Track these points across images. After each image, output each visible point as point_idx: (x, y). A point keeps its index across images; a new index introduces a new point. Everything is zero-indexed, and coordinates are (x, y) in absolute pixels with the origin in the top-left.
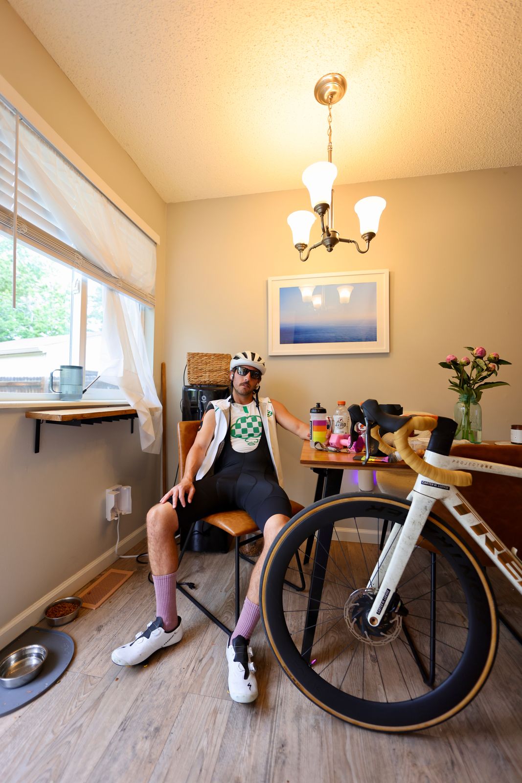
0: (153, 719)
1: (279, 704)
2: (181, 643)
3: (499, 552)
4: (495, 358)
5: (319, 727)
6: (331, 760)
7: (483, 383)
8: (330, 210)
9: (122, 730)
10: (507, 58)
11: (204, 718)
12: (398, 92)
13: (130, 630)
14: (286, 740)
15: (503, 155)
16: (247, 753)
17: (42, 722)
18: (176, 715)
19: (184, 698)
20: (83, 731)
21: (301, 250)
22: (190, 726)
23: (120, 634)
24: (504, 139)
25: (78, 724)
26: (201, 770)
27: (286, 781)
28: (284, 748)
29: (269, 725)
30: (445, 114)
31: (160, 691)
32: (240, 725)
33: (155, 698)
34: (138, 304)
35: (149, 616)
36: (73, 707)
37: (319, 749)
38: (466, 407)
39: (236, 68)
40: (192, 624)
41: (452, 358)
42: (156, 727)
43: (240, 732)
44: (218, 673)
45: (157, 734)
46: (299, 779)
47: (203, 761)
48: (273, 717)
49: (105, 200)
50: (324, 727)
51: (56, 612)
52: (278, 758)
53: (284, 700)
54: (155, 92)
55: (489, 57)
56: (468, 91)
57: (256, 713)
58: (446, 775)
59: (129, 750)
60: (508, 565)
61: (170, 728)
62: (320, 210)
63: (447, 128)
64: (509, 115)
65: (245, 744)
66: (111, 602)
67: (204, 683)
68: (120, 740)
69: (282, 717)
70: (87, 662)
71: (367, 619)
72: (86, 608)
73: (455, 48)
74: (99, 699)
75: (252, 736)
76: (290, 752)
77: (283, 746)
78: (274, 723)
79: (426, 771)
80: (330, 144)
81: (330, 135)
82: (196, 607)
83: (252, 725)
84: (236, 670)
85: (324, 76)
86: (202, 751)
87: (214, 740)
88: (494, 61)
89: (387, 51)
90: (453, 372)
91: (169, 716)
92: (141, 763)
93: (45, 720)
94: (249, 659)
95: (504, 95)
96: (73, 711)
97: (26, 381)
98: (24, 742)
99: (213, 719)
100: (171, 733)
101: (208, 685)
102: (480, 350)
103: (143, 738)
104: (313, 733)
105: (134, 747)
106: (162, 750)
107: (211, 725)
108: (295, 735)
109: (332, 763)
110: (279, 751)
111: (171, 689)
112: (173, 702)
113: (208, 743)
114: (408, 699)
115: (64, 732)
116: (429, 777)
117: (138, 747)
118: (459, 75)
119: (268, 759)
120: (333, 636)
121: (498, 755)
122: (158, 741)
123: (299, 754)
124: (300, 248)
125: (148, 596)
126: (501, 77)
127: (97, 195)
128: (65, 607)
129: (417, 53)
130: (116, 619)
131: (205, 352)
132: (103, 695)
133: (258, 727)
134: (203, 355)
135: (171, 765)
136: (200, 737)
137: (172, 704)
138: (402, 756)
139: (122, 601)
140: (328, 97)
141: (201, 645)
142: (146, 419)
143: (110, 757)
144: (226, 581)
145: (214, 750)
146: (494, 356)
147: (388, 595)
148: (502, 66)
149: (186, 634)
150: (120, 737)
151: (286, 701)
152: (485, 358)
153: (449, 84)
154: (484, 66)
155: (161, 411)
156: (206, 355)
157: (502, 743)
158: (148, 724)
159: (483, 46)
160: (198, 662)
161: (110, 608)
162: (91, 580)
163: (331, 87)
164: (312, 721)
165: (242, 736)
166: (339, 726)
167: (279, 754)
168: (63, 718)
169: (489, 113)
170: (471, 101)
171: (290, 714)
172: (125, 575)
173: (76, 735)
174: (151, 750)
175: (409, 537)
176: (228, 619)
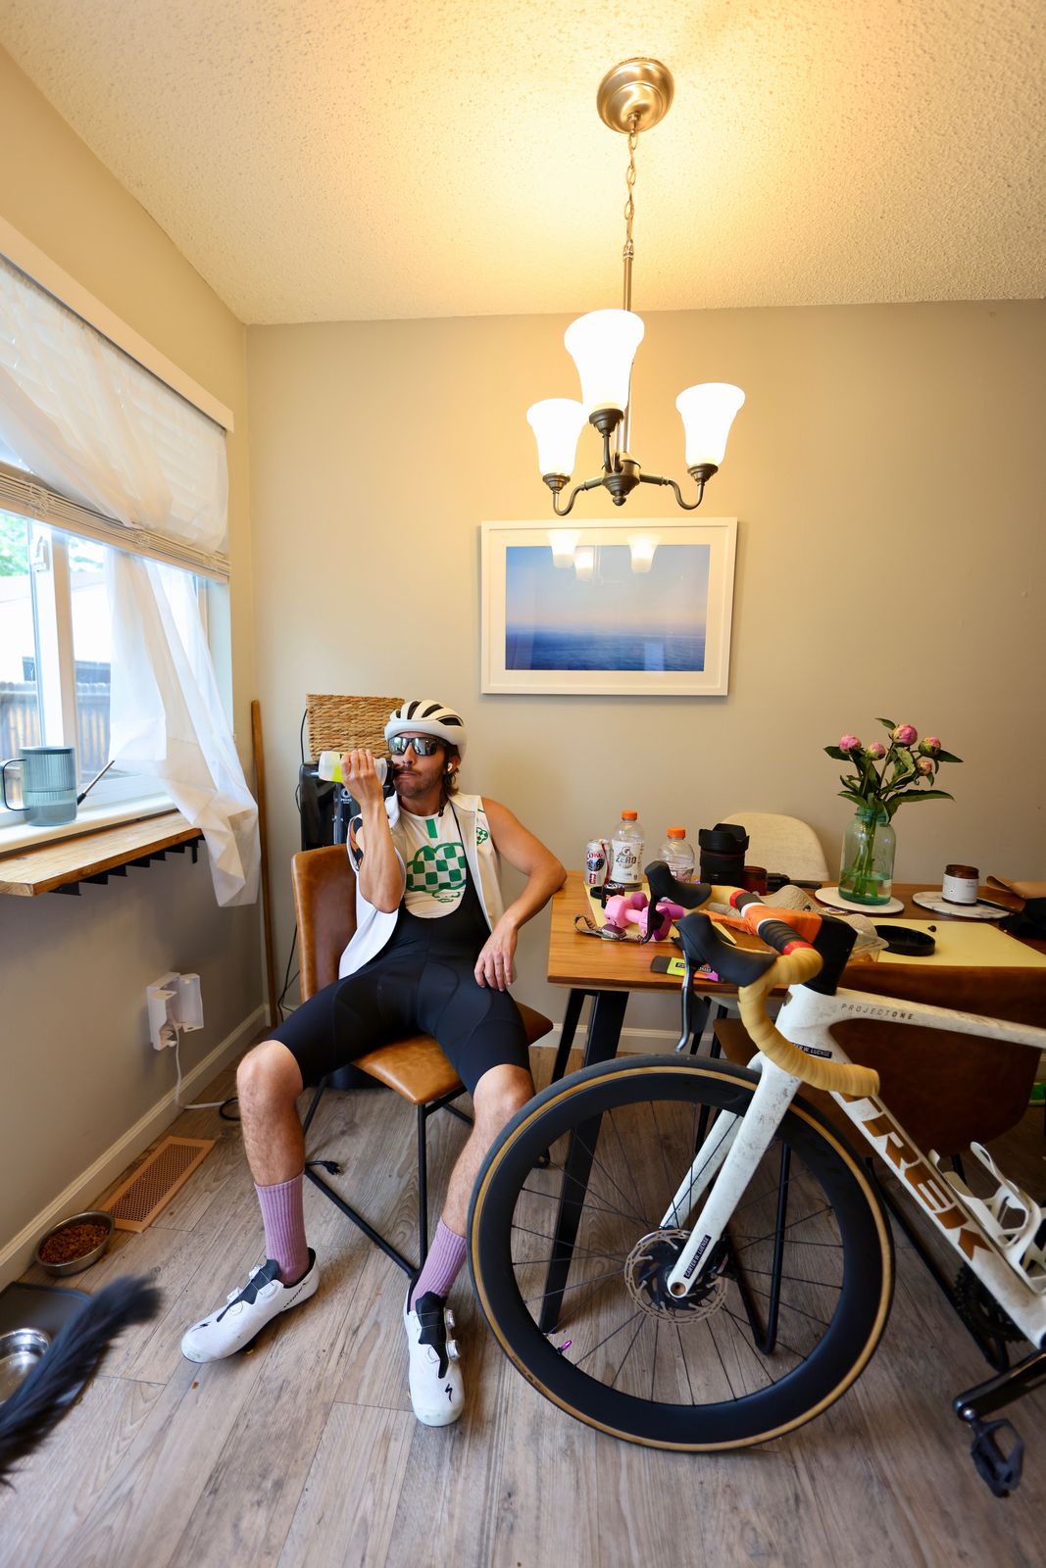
0: (270, 1464)
1: (503, 1412)
2: (317, 1297)
3: (909, 1166)
4: (933, 748)
5: (573, 1451)
6: (594, 1515)
7: (904, 790)
8: (622, 423)
9: (210, 1493)
10: (1036, 64)
11: (365, 1453)
12: (788, 119)
13: (214, 1274)
14: (514, 1483)
15: (993, 276)
16: (446, 1516)
17: (51, 1491)
18: (314, 1450)
19: (327, 1415)
20: (136, 1503)
21: (556, 489)
22: (341, 1472)
23: (195, 1286)
24: (1000, 241)
25: (125, 1488)
26: (363, 1560)
27: (516, 1564)
28: (512, 1499)
29: (485, 1458)
30: (886, 177)
31: (280, 1403)
32: (433, 1461)
33: (271, 1419)
34: (190, 577)
35: (251, 1241)
36: (113, 1454)
37: (572, 1494)
38: (867, 834)
39: (407, 21)
40: (335, 1252)
41: (851, 744)
42: (276, 1479)
43: (432, 1474)
44: (390, 1354)
45: (278, 1494)
46: (537, 1557)
47: (367, 1540)
48: (492, 1437)
49: (92, 337)
50: (581, 1450)
51: (61, 1246)
52: (502, 1520)
53: (510, 1402)
54: (201, 61)
55: (999, 58)
56: (943, 132)
57: (461, 1433)
58: (786, 1523)
59: (227, 1533)
60: (921, 1186)
61: (303, 1479)
62: (603, 424)
63: (887, 209)
64: (1019, 191)
65: (442, 1499)
66: (172, 1214)
67: (363, 1378)
68: (208, 1513)
69: (507, 1437)
70: (133, 1352)
71: (666, 1284)
72: (124, 1231)
73: (927, 27)
74: (163, 1431)
75: (454, 1481)
76: (522, 1507)
77: (510, 1495)
78: (494, 1451)
79: (754, 1518)
80: (629, 244)
81: (630, 218)
82: (343, 1214)
83: (454, 1457)
84: (423, 1358)
85: (621, 64)
86: (364, 1520)
87: (386, 1494)
88: (1009, 68)
89: (775, 18)
90: (849, 768)
91: (300, 1455)
92: (251, 1558)
93: (57, 1486)
94: (448, 1334)
95: (1016, 147)
96: (112, 1462)
98: (20, 1539)
99: (382, 1453)
100: (305, 1489)
101: (372, 1383)
102: (907, 731)
103: (252, 1505)
104: (564, 1463)
105: (236, 1526)
106: (290, 1527)
107: (380, 1466)
108: (531, 1470)
109: (595, 1521)
110: (503, 1505)
111: (302, 1397)
112: (307, 1423)
113: (374, 1504)
114: (728, 1399)
115: (98, 1506)
116: (759, 1530)
117: (244, 1524)
118: (927, 93)
119: (483, 1524)
120: (599, 1262)
121: (871, 1477)
122: (281, 1508)
123: (538, 1508)
124: (553, 484)
125: (248, 1196)
126: (1017, 105)
127: (71, 327)
128: (80, 1235)
129: (842, 32)
130: (185, 1251)
131: (346, 693)
132: (169, 1420)
133: (464, 1462)
134: (342, 700)
135: (308, 1553)
136: (359, 1492)
137: (305, 1429)
138: (715, 1494)
139: (196, 1209)
140: (629, 118)
141: (354, 1298)
142: (223, 847)
143: (192, 1552)
144: (400, 1152)
145: (386, 1516)
146: (931, 744)
147: (706, 1246)
148: (1024, 83)
149: (325, 1276)
150: (208, 1507)
151: (515, 1404)
152: (914, 747)
153: (904, 112)
154: (984, 78)
155: (255, 817)
156: (349, 700)
157: (880, 1455)
158: (260, 1475)
159: (990, 30)
160: (350, 1336)
161: (172, 1226)
162: (128, 1165)
163: (637, 94)
164: (561, 1441)
165: (436, 1482)
166: (609, 1447)
167: (502, 1512)
168: (93, 1477)
169: (979, 184)
170: (946, 153)
171: (522, 1430)
172: (198, 1150)
173: (122, 1514)
174: (268, 1529)
175: (750, 1145)
176: (405, 1234)
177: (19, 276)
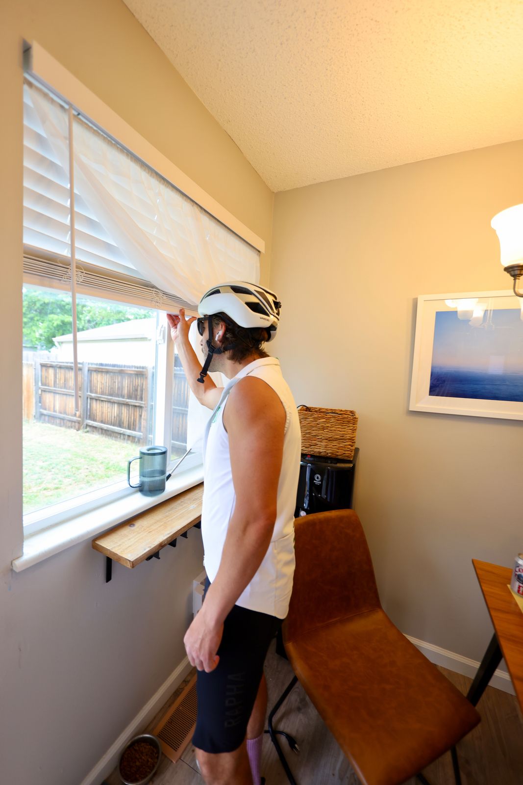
21: (515, 276)
97: (134, 369)
124: (515, 271)
127: (186, 206)
177: (162, 181)
